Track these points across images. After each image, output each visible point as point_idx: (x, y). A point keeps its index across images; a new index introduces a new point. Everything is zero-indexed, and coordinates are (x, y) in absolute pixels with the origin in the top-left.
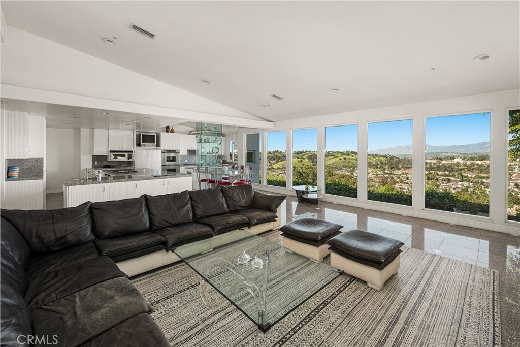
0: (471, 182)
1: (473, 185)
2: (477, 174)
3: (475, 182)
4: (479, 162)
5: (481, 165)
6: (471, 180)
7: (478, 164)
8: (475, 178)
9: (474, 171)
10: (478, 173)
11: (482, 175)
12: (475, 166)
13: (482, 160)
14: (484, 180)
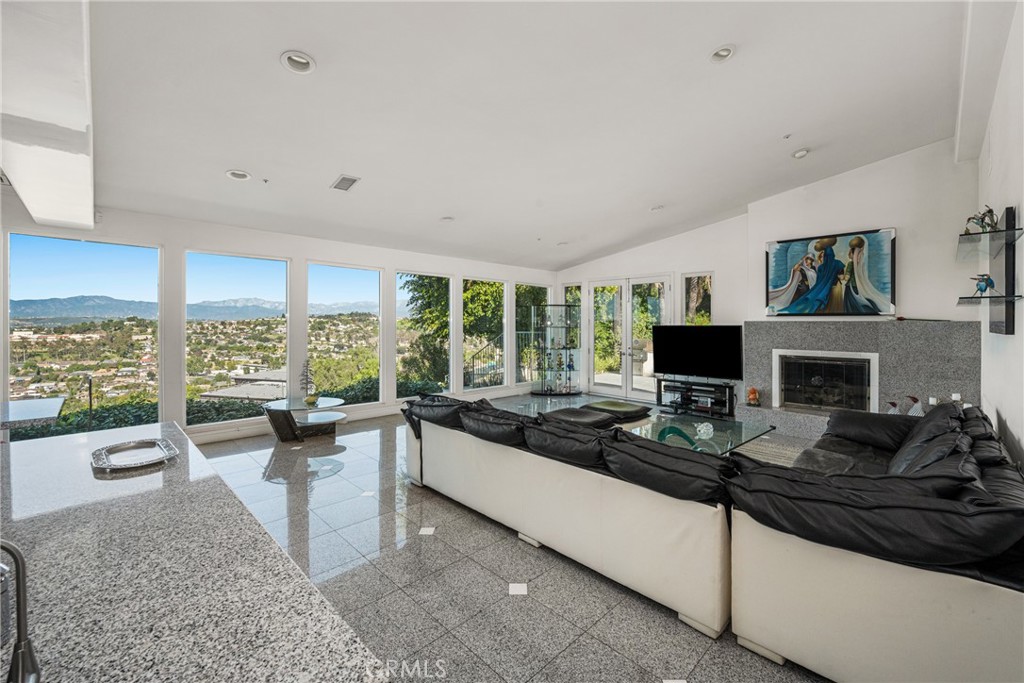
0: (62, 381)
1: (68, 386)
2: (74, 362)
3: (70, 380)
4: (78, 337)
5: (83, 343)
6: (62, 376)
7: (74, 341)
8: (69, 371)
9: (64, 356)
10: (76, 359)
11: (85, 363)
12: (69, 346)
13: (83, 331)
14: (90, 373)
